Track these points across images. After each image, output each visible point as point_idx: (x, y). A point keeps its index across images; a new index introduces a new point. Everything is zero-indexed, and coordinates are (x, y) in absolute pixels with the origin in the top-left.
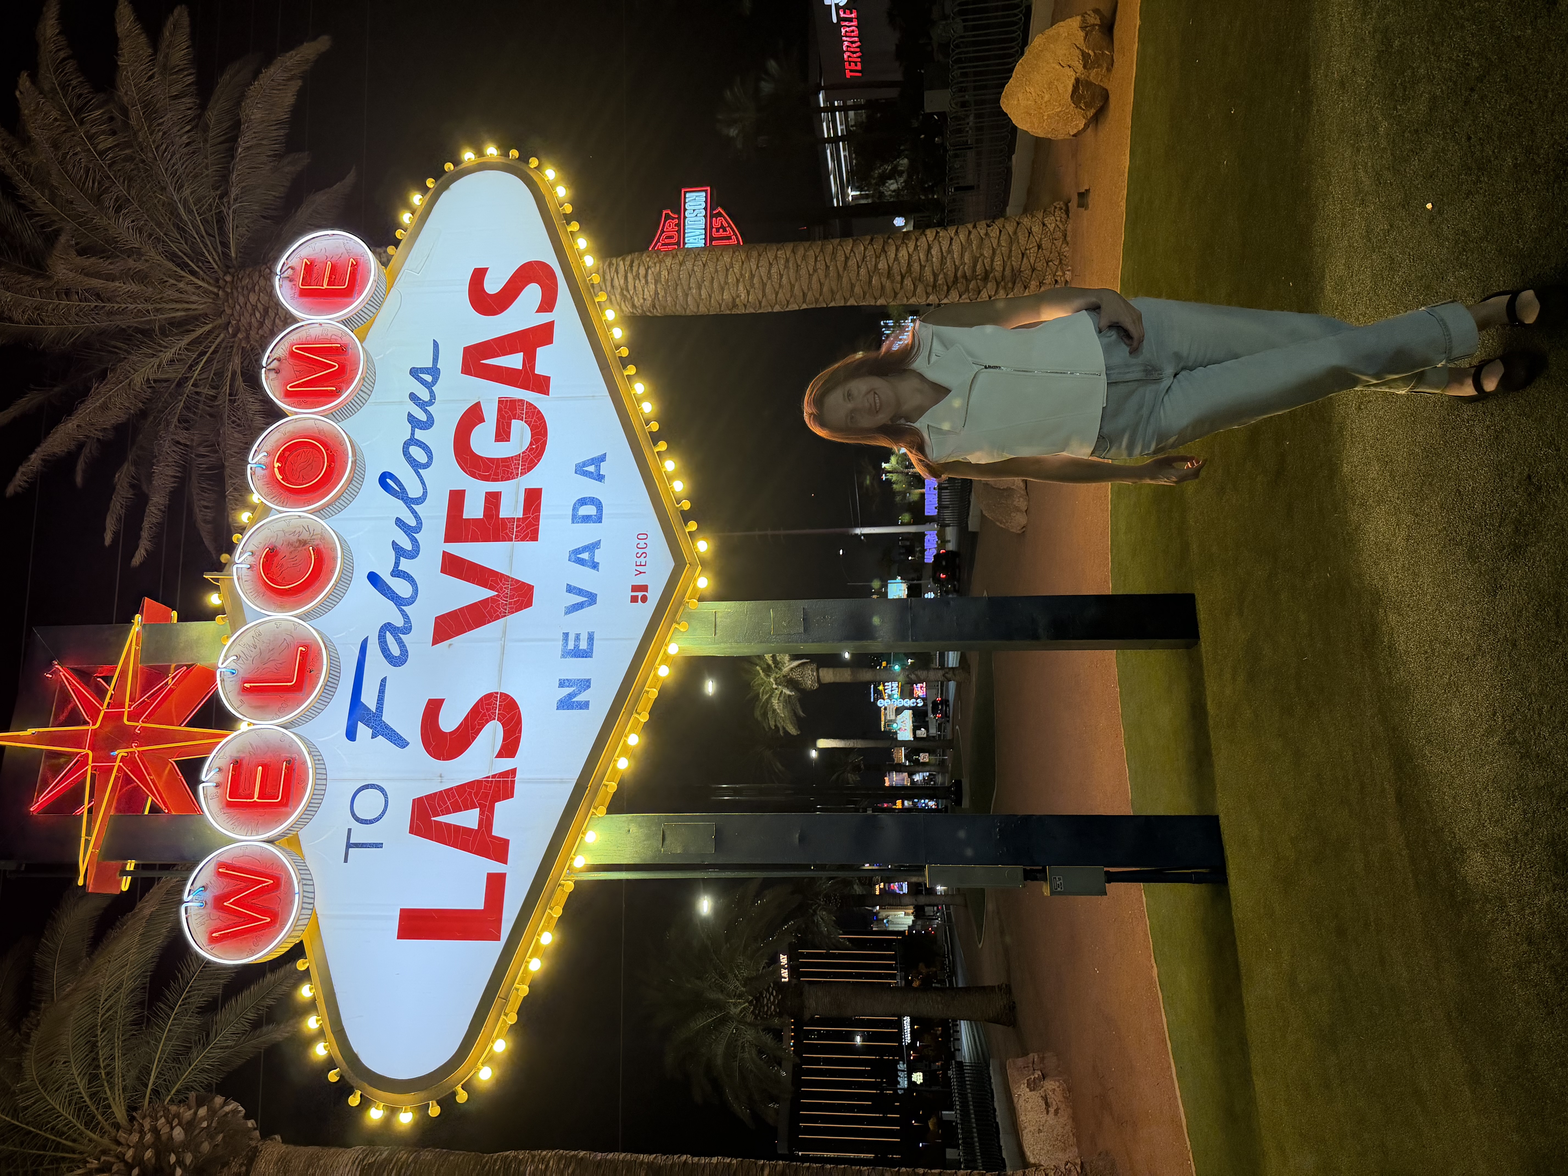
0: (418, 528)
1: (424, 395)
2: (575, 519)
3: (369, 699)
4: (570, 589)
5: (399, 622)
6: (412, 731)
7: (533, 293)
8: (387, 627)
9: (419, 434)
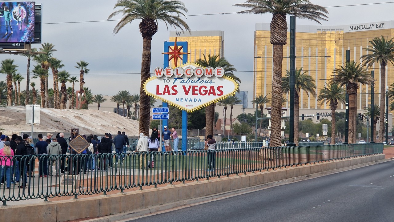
0: (194, 83)
1: (208, 82)
2: (194, 99)
3: (177, 80)
4: (187, 99)
5: (185, 82)
6: (174, 84)
7: (219, 93)
8: (184, 81)
9: (204, 82)
